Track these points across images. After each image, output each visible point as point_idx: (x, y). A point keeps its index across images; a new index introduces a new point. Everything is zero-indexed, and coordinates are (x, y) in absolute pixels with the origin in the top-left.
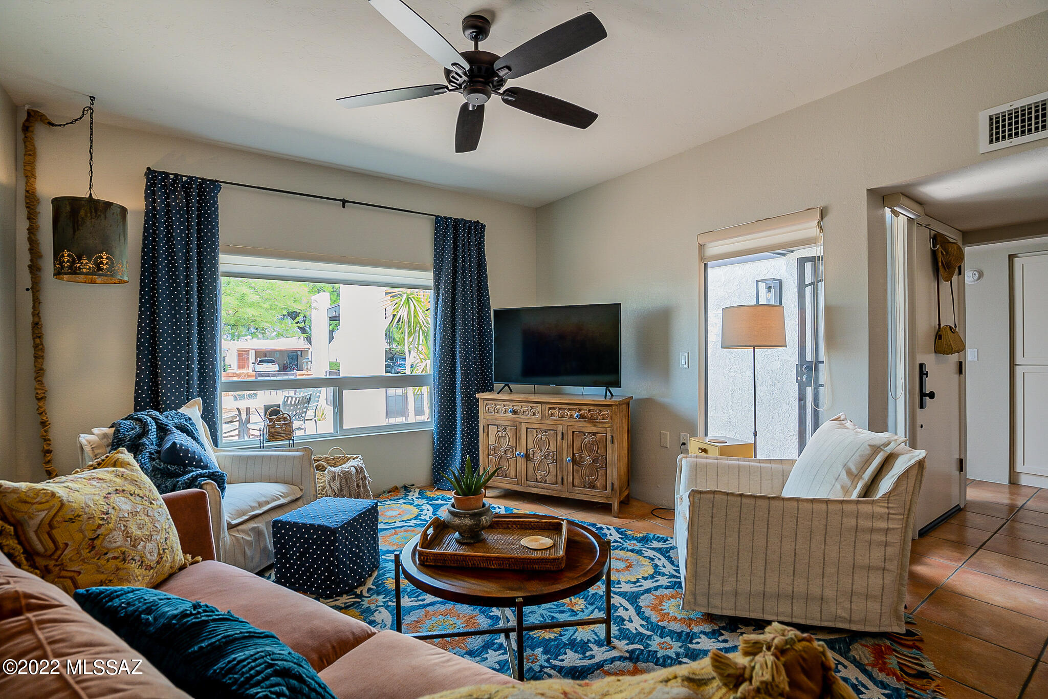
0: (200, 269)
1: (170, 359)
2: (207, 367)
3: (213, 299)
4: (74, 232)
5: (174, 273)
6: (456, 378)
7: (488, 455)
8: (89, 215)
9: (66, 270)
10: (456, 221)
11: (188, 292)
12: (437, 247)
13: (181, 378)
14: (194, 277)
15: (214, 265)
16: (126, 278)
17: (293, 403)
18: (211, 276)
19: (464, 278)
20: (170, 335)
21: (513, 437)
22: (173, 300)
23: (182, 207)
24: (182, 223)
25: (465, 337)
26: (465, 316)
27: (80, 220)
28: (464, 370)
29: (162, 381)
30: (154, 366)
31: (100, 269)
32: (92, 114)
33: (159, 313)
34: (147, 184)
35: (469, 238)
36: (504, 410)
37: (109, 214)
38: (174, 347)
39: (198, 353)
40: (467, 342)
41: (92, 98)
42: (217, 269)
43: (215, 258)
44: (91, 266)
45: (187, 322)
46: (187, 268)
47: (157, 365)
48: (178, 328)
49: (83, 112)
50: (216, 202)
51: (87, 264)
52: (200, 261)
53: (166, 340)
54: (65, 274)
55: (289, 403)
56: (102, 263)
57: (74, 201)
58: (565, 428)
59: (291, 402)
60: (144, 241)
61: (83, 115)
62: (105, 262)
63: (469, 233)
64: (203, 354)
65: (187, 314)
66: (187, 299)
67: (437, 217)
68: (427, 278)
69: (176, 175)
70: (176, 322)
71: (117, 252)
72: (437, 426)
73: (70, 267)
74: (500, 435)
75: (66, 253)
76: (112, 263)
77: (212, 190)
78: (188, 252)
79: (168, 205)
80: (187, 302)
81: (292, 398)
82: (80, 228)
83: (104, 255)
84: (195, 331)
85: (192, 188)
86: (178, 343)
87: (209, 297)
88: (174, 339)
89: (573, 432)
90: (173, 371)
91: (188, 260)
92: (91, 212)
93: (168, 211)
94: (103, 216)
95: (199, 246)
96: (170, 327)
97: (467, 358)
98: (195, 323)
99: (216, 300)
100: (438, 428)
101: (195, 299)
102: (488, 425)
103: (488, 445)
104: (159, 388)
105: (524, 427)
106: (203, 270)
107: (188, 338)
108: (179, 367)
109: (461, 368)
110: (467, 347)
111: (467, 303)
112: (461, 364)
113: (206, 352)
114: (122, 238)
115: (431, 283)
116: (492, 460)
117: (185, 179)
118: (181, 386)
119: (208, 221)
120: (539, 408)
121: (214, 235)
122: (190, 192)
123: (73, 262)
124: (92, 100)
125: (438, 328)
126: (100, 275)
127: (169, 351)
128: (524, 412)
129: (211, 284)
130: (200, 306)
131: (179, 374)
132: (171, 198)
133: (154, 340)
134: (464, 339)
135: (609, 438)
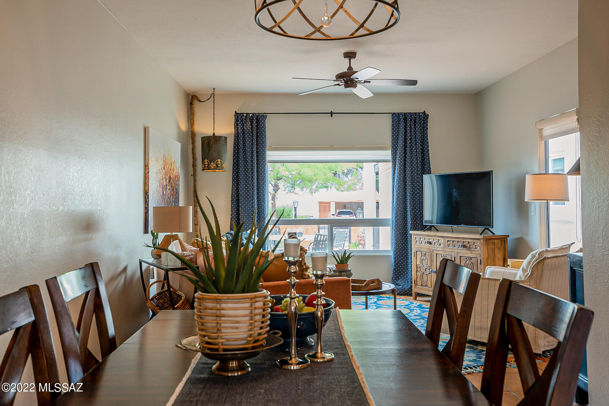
0: (257, 160)
1: (245, 207)
2: (261, 211)
3: (264, 176)
4: (209, 151)
5: (246, 163)
6: (407, 222)
7: (417, 272)
8: (214, 143)
9: (206, 168)
10: (405, 115)
11: (252, 173)
12: (394, 134)
13: (250, 217)
14: (255, 165)
15: (264, 158)
16: (227, 170)
17: (322, 239)
18: (262, 164)
19: (412, 153)
20: (245, 195)
21: (429, 259)
22: (246, 178)
23: (250, 130)
24: (249, 138)
25: (413, 194)
26: (413, 179)
27: (211, 146)
28: (413, 216)
29: (241, 218)
30: (238, 210)
31: (218, 167)
32: (214, 96)
33: (240, 184)
34: (235, 121)
35: (415, 125)
36: (424, 242)
37: (221, 140)
38: (246, 201)
39: (257, 204)
40: (414, 197)
41: (214, 89)
42: (265, 160)
43: (264, 154)
44: (215, 166)
45: (252, 188)
46: (252, 160)
47: (239, 210)
48: (248, 191)
49: (211, 95)
50: (264, 125)
51: (213, 165)
52: (257, 156)
53: (243, 197)
54: (206, 170)
55: (319, 239)
56: (218, 164)
57: (209, 138)
58: (456, 254)
59: (320, 238)
60: (234, 149)
61: (211, 96)
62: (219, 163)
63: (415, 121)
64: (259, 204)
65: (252, 184)
66: (252, 176)
67: (393, 114)
68: (388, 154)
69: (247, 114)
70: (247, 188)
71: (223, 158)
72: (394, 253)
73: (208, 167)
74: (423, 258)
75: (206, 161)
76: (222, 163)
77: (262, 119)
78: (252, 152)
79: (244, 129)
80: (252, 178)
81: (321, 235)
82: (211, 149)
83: (219, 160)
84: (255, 193)
85: (253, 119)
86: (248, 199)
87: (262, 175)
88: (246, 197)
89: (460, 257)
90: (246, 213)
91: (252, 157)
92: (215, 142)
93: (244, 132)
94: (218, 143)
95: (257, 149)
96: (245, 191)
97: (415, 208)
98: (255, 189)
99: (265, 176)
100: (395, 255)
101: (255, 177)
102: (417, 252)
103: (417, 265)
104: (240, 221)
105: (435, 252)
106: (259, 161)
107: (252, 196)
108: (248, 211)
109: (411, 215)
110: (414, 200)
111: (414, 171)
112: (411, 212)
113: (261, 204)
114: (225, 151)
115: (390, 158)
116: (418, 275)
117: (251, 115)
118: (249, 220)
119: (261, 136)
120: (442, 240)
121: (264, 142)
122: (253, 121)
123: (208, 165)
124: (214, 90)
125: (395, 188)
126: (218, 169)
127: (244, 203)
128: (435, 243)
129: (262, 168)
130: (258, 179)
131: (248, 215)
132: (245, 126)
133: (238, 198)
134: (412, 195)
135: (479, 261)
